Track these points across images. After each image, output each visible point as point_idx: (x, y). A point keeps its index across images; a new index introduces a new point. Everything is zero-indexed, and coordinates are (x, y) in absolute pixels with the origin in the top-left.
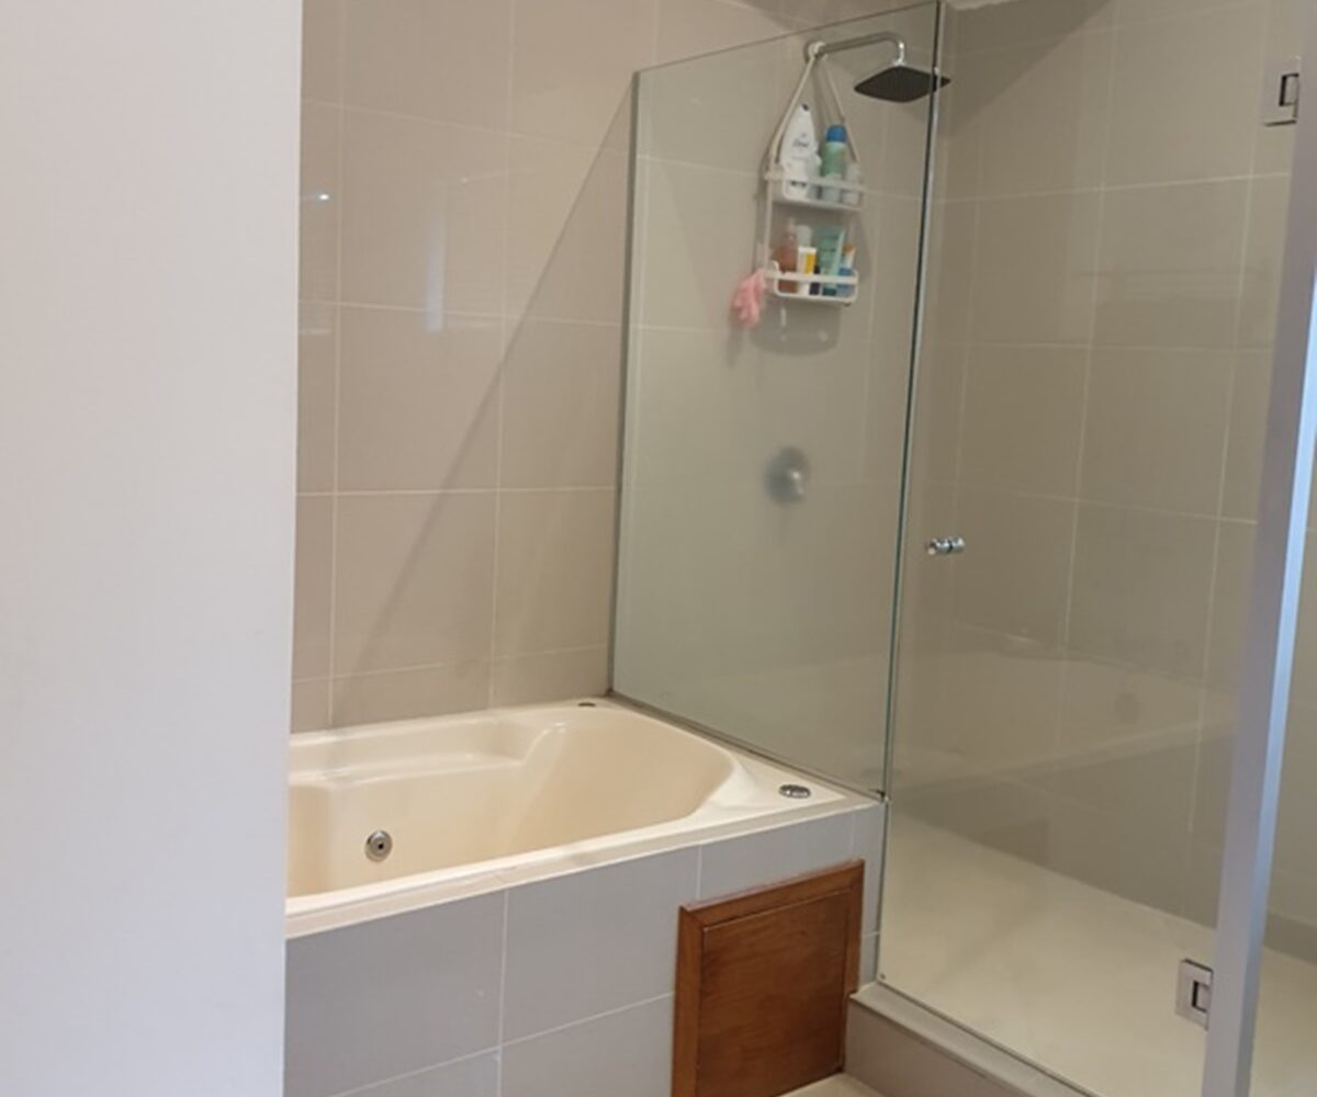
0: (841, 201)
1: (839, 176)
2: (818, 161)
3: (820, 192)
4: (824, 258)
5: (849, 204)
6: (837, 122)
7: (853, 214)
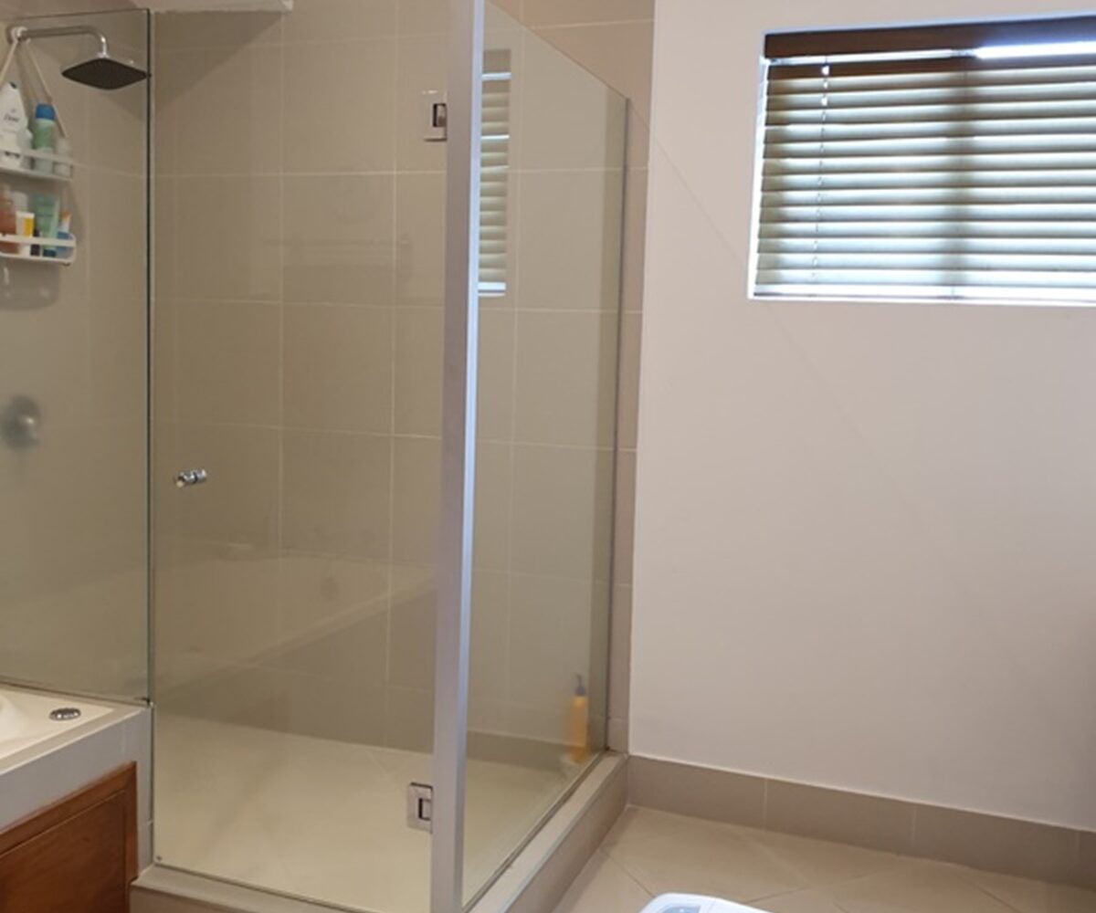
0: (54, 171)
1: (50, 149)
2: (29, 135)
3: (32, 162)
4: (42, 222)
5: (61, 175)
6: (43, 101)
7: (67, 183)
